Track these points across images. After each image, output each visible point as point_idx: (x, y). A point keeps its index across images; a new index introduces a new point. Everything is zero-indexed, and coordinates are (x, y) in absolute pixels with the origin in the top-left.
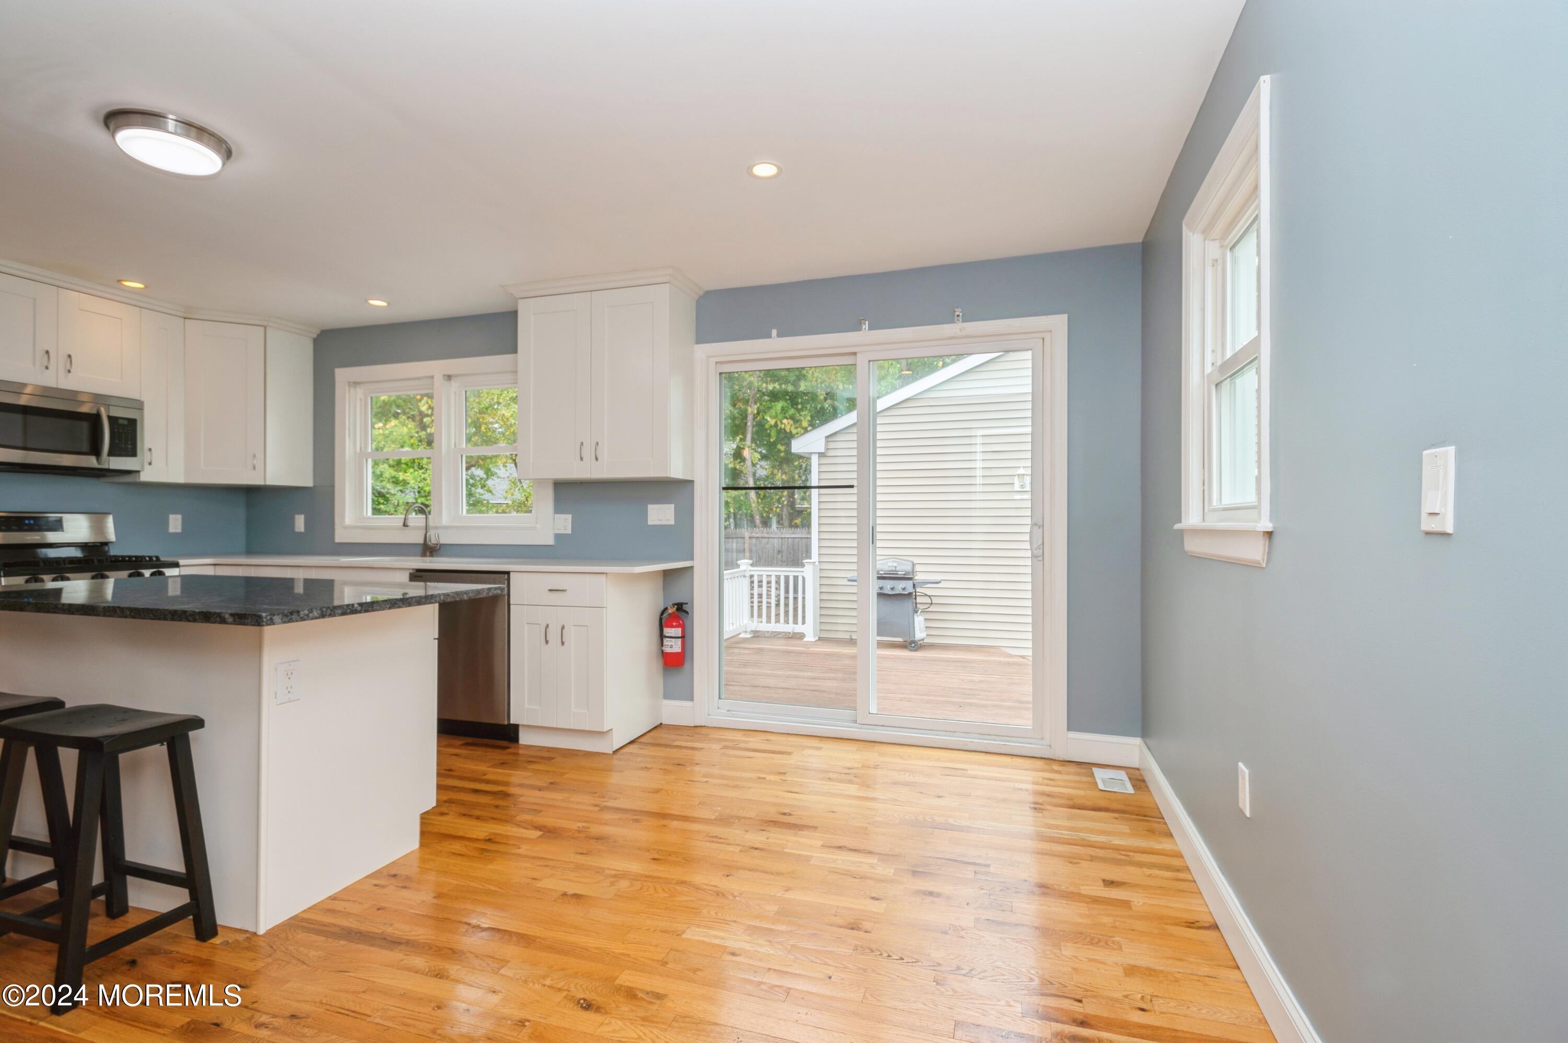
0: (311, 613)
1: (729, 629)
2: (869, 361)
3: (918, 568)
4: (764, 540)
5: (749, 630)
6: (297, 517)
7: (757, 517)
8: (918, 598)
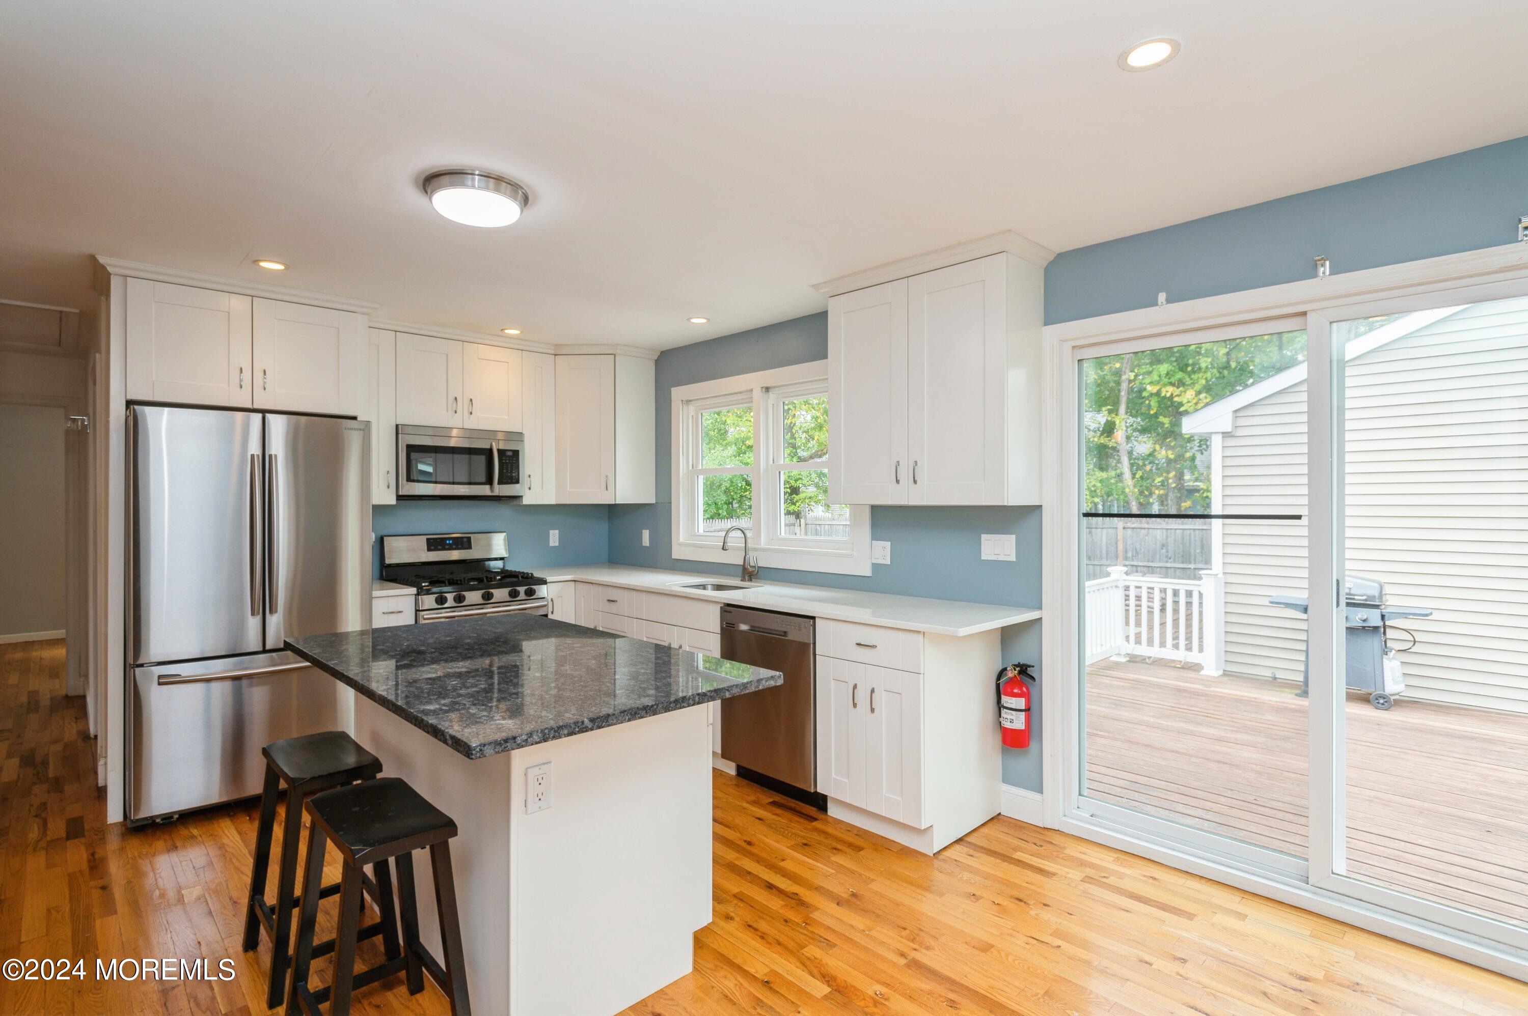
0: (529, 737)
1: (1093, 653)
2: (1331, 323)
3: (1388, 589)
4: (1143, 531)
5: (1123, 653)
6: (644, 531)
7: (1134, 503)
8: (1388, 631)
